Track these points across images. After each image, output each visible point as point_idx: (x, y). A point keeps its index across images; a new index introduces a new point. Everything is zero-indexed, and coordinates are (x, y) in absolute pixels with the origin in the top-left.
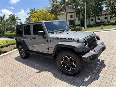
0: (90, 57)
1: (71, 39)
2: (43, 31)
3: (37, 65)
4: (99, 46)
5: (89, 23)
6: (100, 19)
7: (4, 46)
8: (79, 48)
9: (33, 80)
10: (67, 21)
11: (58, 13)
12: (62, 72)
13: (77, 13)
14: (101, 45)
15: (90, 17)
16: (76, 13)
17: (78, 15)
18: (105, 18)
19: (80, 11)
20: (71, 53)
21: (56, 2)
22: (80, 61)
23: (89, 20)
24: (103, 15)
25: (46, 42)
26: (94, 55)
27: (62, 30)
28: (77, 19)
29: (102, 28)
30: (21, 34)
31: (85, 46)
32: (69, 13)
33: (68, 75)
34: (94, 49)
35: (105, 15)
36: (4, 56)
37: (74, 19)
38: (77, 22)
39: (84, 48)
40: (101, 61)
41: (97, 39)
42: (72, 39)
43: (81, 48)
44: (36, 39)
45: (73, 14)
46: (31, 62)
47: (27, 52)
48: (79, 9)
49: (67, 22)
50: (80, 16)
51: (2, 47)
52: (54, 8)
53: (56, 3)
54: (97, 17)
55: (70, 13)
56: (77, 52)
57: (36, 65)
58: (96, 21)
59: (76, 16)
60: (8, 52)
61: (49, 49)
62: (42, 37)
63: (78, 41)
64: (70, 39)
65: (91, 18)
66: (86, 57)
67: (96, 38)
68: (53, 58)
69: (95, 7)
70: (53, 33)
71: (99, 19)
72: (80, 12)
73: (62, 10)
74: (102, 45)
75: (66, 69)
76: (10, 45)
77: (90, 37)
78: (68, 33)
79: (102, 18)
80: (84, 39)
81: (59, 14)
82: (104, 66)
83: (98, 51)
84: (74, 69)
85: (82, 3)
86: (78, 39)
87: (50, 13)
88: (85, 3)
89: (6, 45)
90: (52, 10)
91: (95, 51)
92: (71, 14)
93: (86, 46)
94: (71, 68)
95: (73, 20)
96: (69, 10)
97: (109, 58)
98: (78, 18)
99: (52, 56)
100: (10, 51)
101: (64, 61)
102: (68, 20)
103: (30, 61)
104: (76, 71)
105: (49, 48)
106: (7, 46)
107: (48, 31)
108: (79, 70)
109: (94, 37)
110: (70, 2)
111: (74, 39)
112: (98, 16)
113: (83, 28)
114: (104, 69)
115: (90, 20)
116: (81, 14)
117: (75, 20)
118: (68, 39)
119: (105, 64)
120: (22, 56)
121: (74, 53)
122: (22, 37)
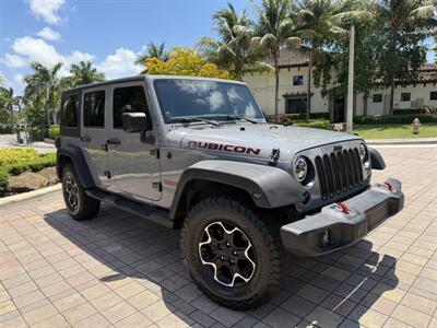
0: (319, 233)
1: (248, 152)
2: (143, 115)
3: (115, 249)
4: (372, 192)
5: (365, 111)
6: (413, 98)
7: (25, 169)
8: (271, 192)
9: (75, 308)
10: (280, 97)
11: (246, 66)
12: (200, 287)
13: (319, 67)
14: (385, 191)
15: (370, 86)
16: (314, 68)
17: (322, 79)
18: (432, 93)
19: (332, 63)
20: (240, 211)
21: (243, 24)
22: (272, 246)
23: (365, 98)
24: (425, 83)
25: (154, 157)
26: (341, 226)
27: (228, 118)
28: (317, 91)
29: (415, 133)
30: (76, 125)
31: (304, 183)
32: (289, 67)
33: (221, 303)
34: (345, 203)
35: (434, 82)
36: (13, 202)
37: (306, 92)
38: (319, 104)
39: (294, 193)
40: (380, 260)
41: (367, 164)
42: (249, 150)
43: (279, 188)
44: (119, 143)
45: (304, 72)
46: (101, 236)
47: (89, 193)
48: (328, 56)
49: (277, 100)
50: (331, 81)
51: (15, 172)
52: (233, 45)
53: (241, 28)
54: (399, 90)
55: (293, 66)
56: (258, 204)
57: (110, 250)
58: (395, 102)
59: (312, 80)
60: (32, 190)
61: (161, 190)
62: (138, 135)
63: (274, 160)
64: (244, 149)
65: (372, 92)
66: (299, 232)
67: (366, 160)
68: (172, 224)
69: (392, 48)
70: (186, 123)
71: (406, 97)
72: (333, 67)
73: (261, 56)
74: (390, 188)
75: (215, 278)
76: (47, 166)
77: (336, 148)
78: (243, 129)
79: (420, 94)
80: (303, 154)
81: (249, 71)
82: (392, 283)
83: (360, 213)
84: (247, 280)
85: (342, 30)
86: (274, 151)
87: (218, 63)
88: (353, 29)
89: (31, 167)
90: (224, 52)
91: (345, 211)
92: (295, 72)
93: (311, 184)
94: (237, 275)
95: (304, 94)
96: (291, 54)
97: (421, 252)
98: (321, 89)
99: (167, 217)
100: (42, 186)
101: (209, 241)
102: (282, 92)
103: (94, 231)
104: (256, 291)
105: (164, 185)
106: (35, 169)
107: (163, 114)
108: (269, 286)
109: (354, 153)
110: (293, 28)
111: (258, 151)
112: (405, 84)
113: (339, 126)
114: (387, 294)
115: (370, 100)
116: (333, 73)
117: (311, 95)
118: (236, 149)
119: (397, 273)
120: (73, 210)
121: (250, 212)
122: (77, 134)
